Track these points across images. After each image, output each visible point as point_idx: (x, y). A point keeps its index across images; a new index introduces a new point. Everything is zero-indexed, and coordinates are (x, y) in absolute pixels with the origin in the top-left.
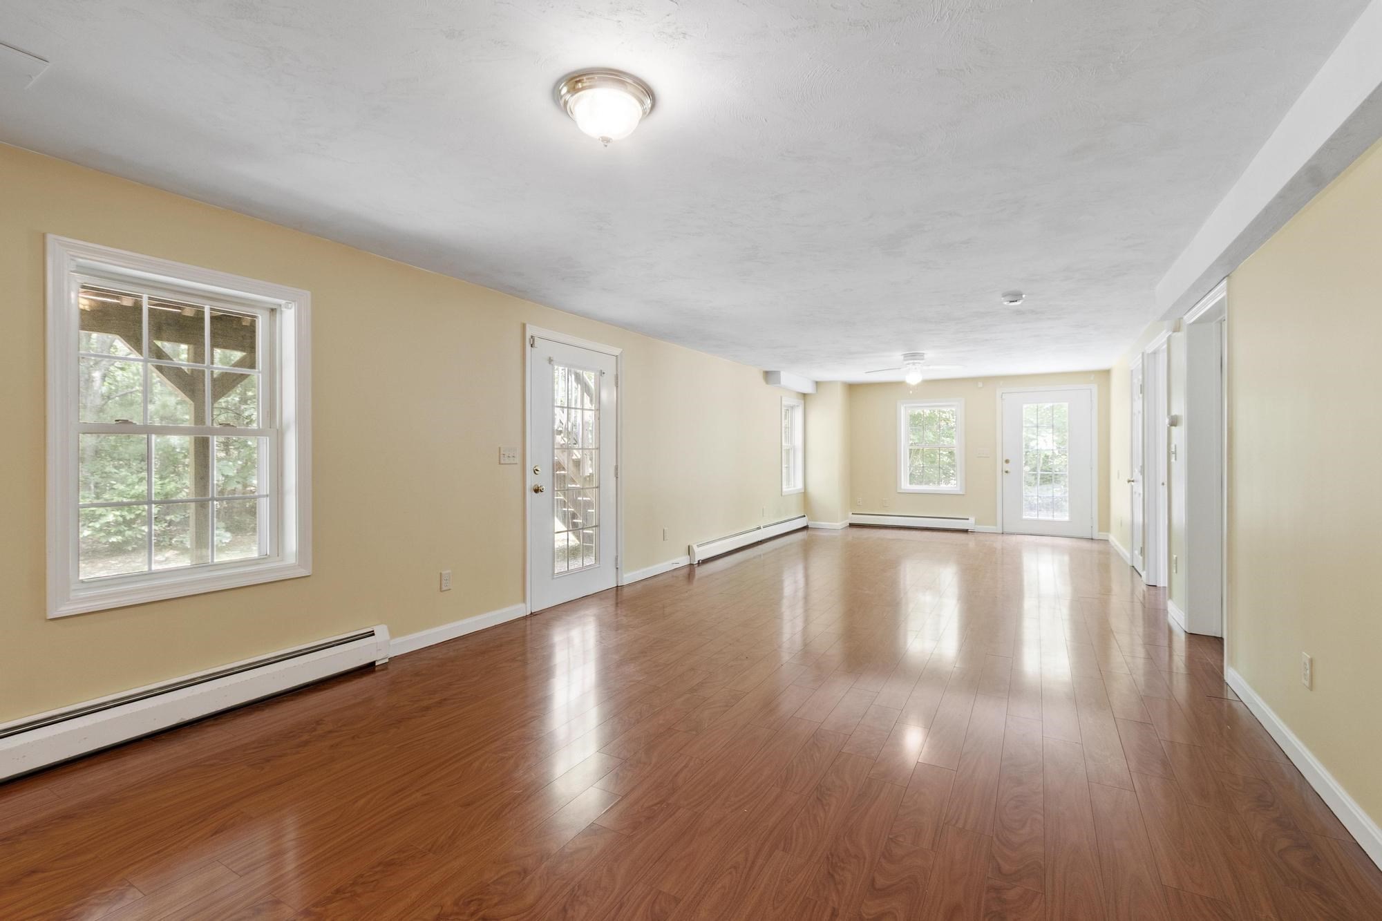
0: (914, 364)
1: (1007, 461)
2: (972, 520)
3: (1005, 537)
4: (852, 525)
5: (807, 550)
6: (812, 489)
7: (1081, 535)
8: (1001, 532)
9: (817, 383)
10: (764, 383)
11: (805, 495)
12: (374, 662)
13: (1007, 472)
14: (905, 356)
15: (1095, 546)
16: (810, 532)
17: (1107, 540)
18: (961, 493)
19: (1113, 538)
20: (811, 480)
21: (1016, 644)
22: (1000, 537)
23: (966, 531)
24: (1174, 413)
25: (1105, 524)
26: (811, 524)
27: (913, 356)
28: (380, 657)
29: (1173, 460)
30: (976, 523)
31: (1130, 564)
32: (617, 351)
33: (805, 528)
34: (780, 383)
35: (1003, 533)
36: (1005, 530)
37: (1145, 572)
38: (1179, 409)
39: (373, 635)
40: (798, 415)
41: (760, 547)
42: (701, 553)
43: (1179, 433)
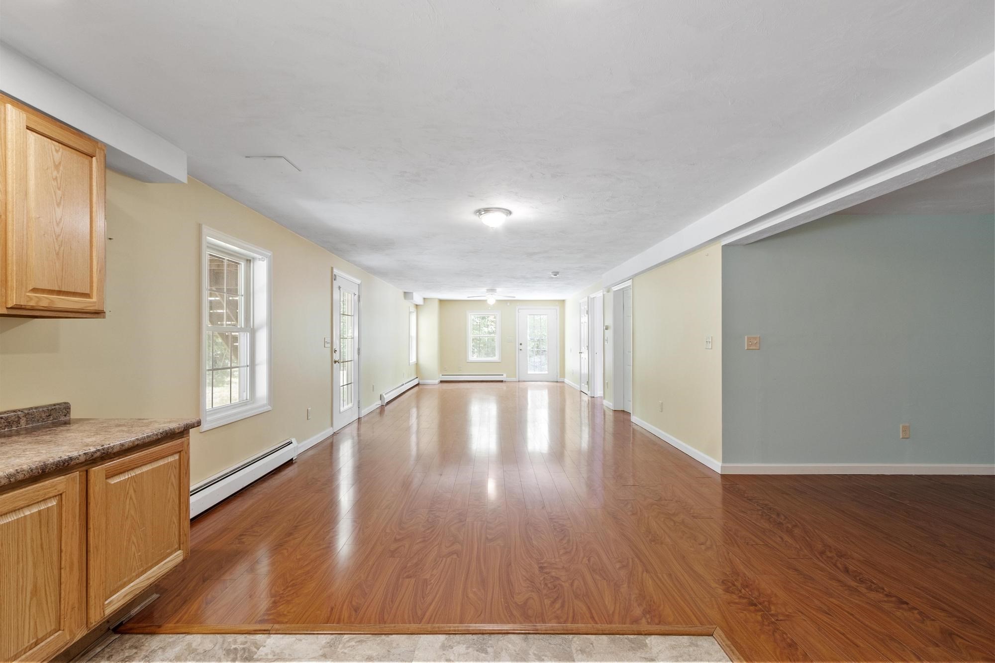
0: (492, 294)
1: (521, 344)
2: (505, 375)
3: (521, 383)
4: (442, 382)
5: (418, 397)
6: (421, 362)
7: (552, 380)
8: (518, 381)
9: (424, 299)
10: (403, 298)
11: (417, 364)
12: (292, 458)
13: (521, 350)
14: (488, 290)
15: (558, 384)
16: (421, 387)
17: (563, 382)
18: (498, 361)
19: (566, 381)
20: (421, 356)
21: (524, 439)
22: (517, 383)
23: (502, 381)
24: (606, 324)
25: (563, 373)
26: (421, 382)
27: (492, 290)
28: (293, 455)
29: (606, 343)
30: (507, 377)
31: (579, 390)
32: (359, 282)
33: (418, 385)
34: (413, 299)
35: (519, 381)
36: (520, 380)
37: (589, 392)
38: (609, 322)
39: (292, 443)
40: (413, 317)
41: (404, 395)
42: (388, 398)
43: (609, 334)
